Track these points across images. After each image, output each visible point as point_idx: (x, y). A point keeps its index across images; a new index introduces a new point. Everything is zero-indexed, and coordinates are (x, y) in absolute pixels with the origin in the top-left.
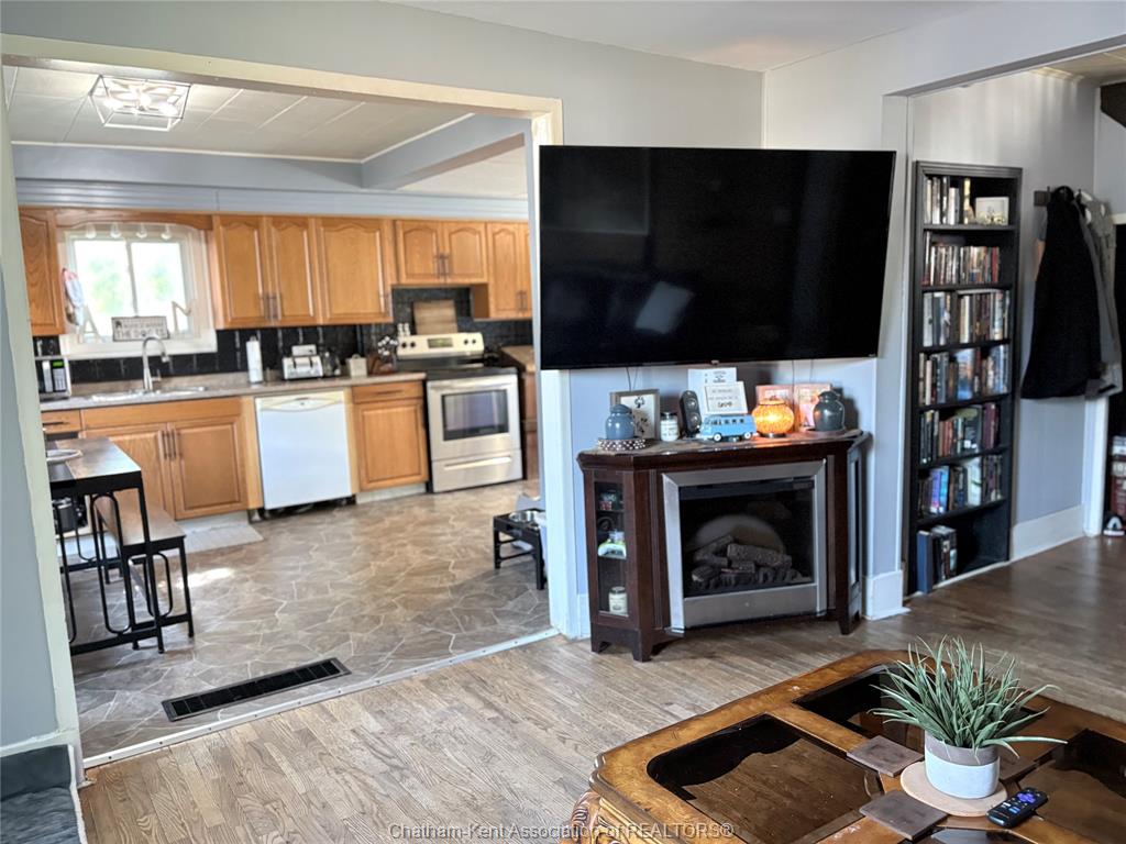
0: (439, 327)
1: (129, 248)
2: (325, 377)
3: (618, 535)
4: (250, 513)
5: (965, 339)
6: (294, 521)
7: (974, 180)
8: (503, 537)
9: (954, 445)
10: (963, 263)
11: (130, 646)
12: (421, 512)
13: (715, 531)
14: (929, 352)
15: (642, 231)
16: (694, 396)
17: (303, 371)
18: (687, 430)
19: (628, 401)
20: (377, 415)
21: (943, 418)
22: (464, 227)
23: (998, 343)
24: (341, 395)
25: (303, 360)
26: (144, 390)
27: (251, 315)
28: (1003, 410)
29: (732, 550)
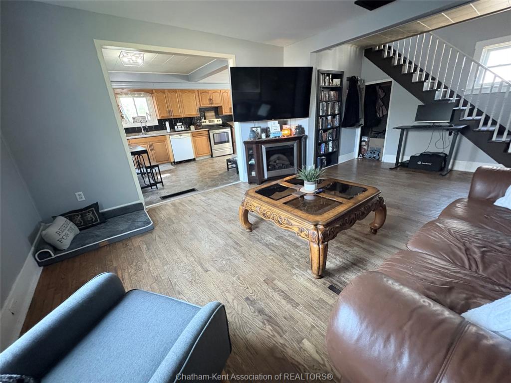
0: (211, 117)
1: (133, 99)
2: (185, 130)
3: (253, 160)
4: (172, 163)
5: (329, 114)
6: (182, 164)
7: (333, 74)
8: (229, 164)
9: (326, 138)
10: (330, 95)
11: (150, 188)
12: (211, 161)
13: (274, 158)
14: (321, 117)
15: (258, 91)
16: (269, 128)
17: (180, 129)
18: (267, 136)
19: (254, 129)
20: (198, 139)
21: (324, 132)
22: (215, 91)
23: (337, 114)
24: (189, 134)
25: (179, 127)
26: (142, 135)
27: (165, 115)
28: (337, 130)
29: (277, 162)
